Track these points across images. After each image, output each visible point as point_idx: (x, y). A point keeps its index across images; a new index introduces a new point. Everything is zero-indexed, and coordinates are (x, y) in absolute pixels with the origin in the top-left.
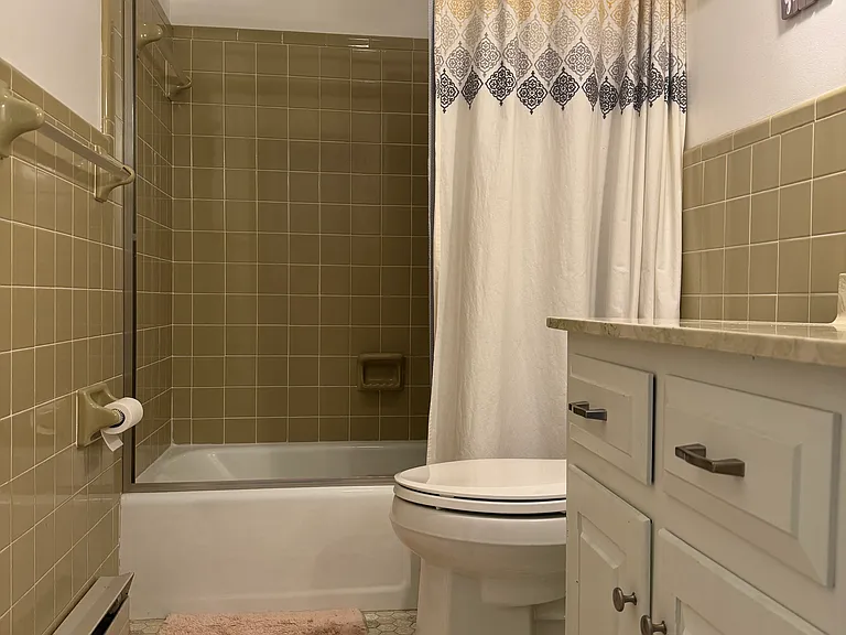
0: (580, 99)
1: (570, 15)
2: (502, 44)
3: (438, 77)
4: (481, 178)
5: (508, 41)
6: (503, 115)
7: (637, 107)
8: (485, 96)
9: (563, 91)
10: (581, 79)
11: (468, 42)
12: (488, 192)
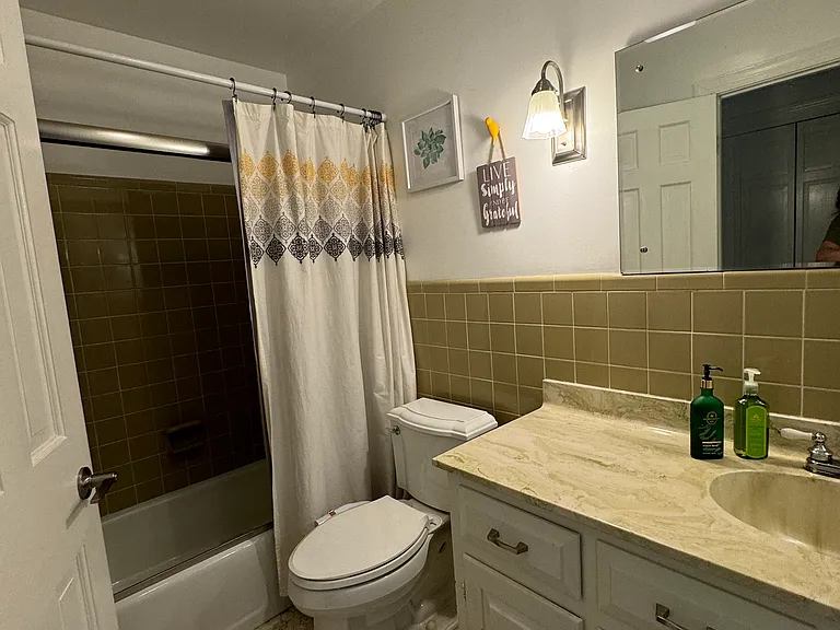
0: (347, 253)
1: (334, 199)
2: (296, 221)
3: (250, 244)
4: (294, 317)
5: (300, 219)
6: (303, 270)
7: (378, 256)
8: (288, 258)
9: (334, 249)
10: (345, 241)
11: (267, 216)
12: (301, 326)
